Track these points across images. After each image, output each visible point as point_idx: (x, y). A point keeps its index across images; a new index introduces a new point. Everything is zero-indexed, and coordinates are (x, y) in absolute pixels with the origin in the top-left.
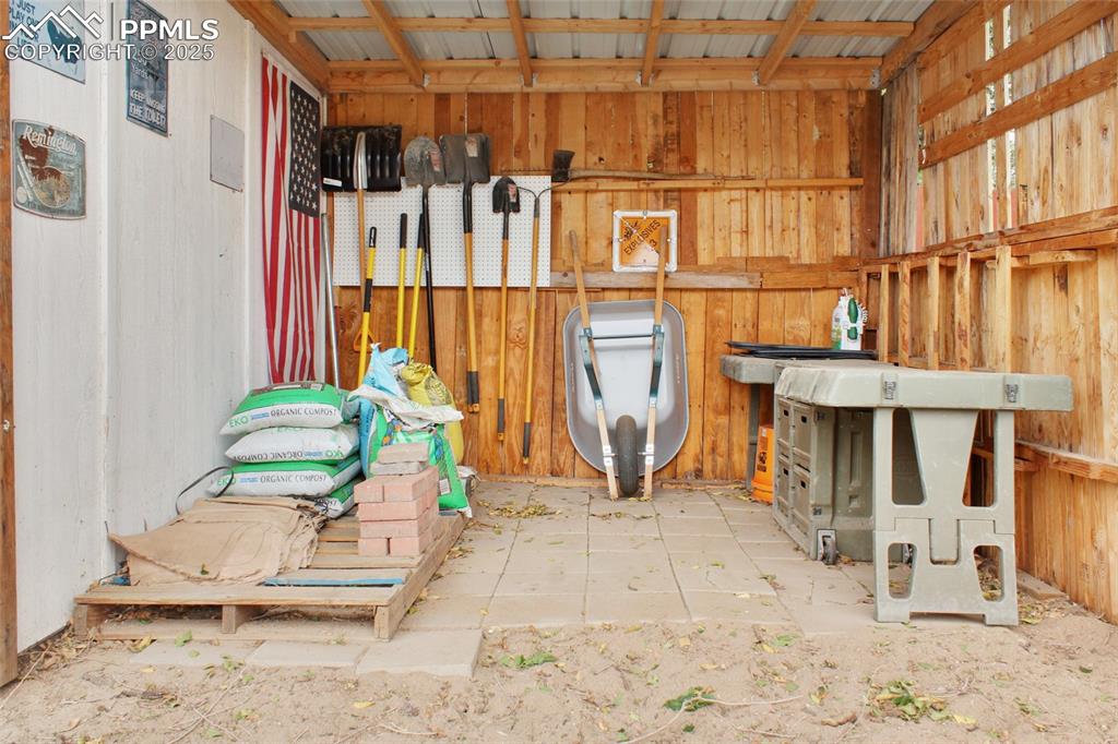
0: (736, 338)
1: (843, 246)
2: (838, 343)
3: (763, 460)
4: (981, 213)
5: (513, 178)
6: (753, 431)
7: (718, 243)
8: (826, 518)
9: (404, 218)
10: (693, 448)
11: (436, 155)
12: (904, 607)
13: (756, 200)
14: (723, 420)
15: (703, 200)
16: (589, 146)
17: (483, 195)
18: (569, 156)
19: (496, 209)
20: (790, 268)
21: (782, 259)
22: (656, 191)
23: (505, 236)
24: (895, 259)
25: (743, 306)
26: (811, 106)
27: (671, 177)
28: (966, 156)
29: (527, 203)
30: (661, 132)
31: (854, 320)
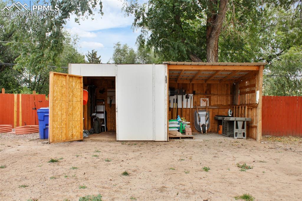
0: (216, 115)
1: (229, 103)
2: (229, 115)
3: (220, 129)
4: (245, 101)
5: (189, 94)
6: (218, 126)
7: (214, 102)
8: (229, 133)
9: (174, 99)
10: (210, 128)
11: (179, 91)
12: (236, 138)
13: (218, 97)
14: (214, 125)
15: (212, 97)
16: (198, 90)
17: (184, 96)
18: (195, 91)
19: (186, 98)
20: (223, 106)
21: (222, 105)
22: (206, 96)
23: (187, 102)
24: (236, 105)
25: (217, 111)
26: (226, 85)
27: (208, 94)
28: (244, 95)
29: (190, 97)
30: (207, 88)
31: (231, 112)
